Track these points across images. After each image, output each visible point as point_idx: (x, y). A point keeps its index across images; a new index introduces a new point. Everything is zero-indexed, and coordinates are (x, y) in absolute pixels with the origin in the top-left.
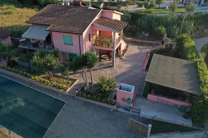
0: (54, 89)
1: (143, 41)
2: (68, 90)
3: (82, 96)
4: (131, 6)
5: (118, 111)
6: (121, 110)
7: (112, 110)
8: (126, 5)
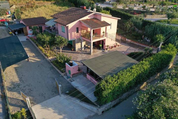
0: (44, 55)
1: (140, 45)
2: (49, 58)
3: (53, 64)
4: (159, 15)
5: (63, 77)
6: (65, 77)
7: (61, 76)
8: (153, 14)
